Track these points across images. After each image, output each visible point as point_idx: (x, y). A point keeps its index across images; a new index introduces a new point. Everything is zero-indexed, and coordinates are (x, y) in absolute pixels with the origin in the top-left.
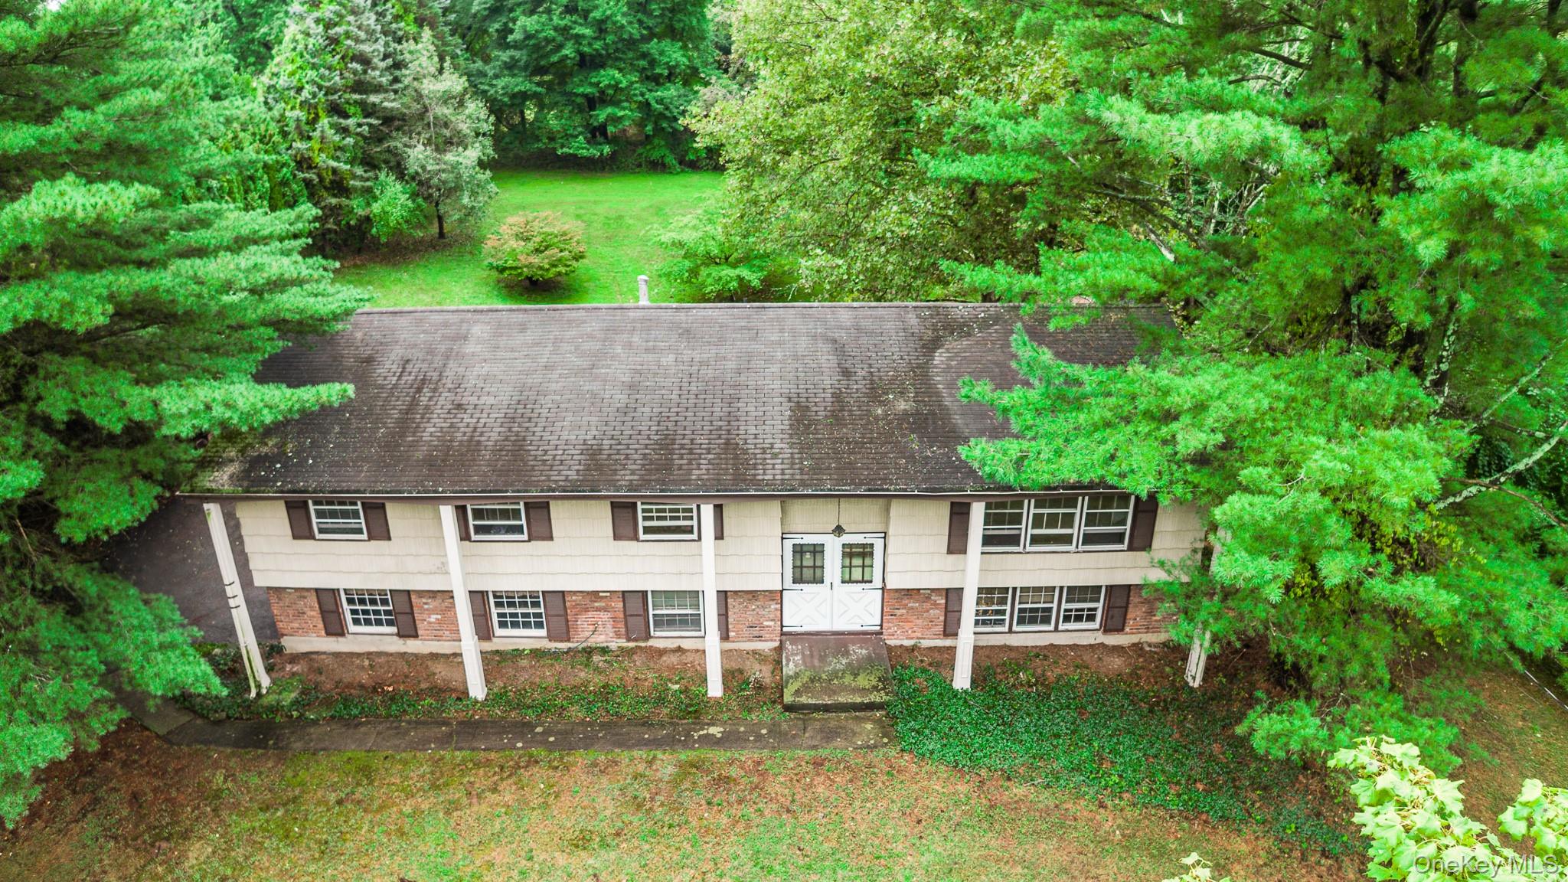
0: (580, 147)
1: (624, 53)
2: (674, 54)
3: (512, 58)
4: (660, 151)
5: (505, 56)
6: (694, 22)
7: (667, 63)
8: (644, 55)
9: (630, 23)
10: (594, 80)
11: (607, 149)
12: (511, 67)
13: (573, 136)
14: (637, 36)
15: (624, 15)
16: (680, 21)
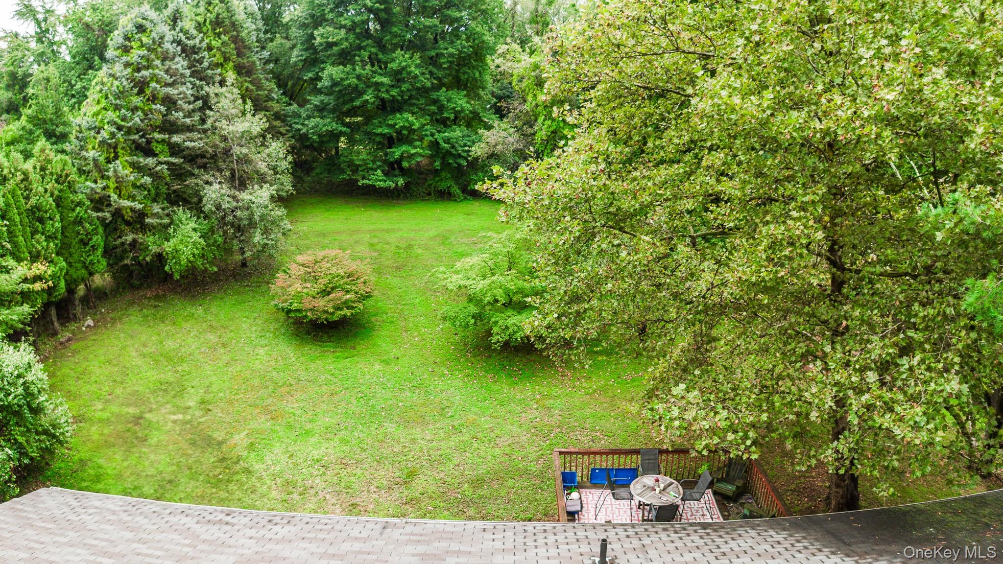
0: (378, 179)
1: (418, 99)
2: (461, 101)
3: (322, 101)
4: (447, 183)
5: (316, 100)
6: (477, 75)
7: (454, 108)
8: (435, 102)
9: (423, 74)
10: (390, 122)
11: (401, 182)
12: (321, 110)
13: (372, 169)
14: (429, 84)
15: (417, 66)
16: (465, 73)
